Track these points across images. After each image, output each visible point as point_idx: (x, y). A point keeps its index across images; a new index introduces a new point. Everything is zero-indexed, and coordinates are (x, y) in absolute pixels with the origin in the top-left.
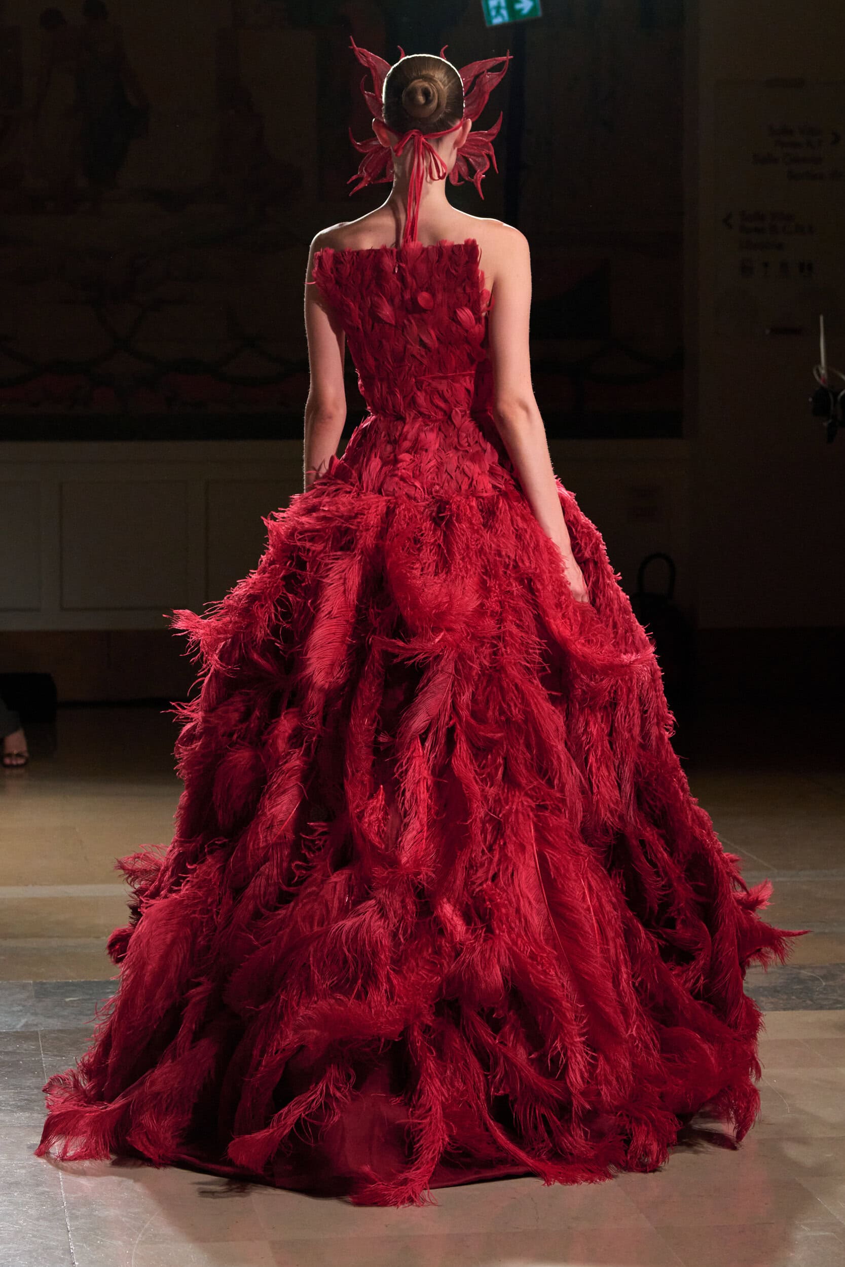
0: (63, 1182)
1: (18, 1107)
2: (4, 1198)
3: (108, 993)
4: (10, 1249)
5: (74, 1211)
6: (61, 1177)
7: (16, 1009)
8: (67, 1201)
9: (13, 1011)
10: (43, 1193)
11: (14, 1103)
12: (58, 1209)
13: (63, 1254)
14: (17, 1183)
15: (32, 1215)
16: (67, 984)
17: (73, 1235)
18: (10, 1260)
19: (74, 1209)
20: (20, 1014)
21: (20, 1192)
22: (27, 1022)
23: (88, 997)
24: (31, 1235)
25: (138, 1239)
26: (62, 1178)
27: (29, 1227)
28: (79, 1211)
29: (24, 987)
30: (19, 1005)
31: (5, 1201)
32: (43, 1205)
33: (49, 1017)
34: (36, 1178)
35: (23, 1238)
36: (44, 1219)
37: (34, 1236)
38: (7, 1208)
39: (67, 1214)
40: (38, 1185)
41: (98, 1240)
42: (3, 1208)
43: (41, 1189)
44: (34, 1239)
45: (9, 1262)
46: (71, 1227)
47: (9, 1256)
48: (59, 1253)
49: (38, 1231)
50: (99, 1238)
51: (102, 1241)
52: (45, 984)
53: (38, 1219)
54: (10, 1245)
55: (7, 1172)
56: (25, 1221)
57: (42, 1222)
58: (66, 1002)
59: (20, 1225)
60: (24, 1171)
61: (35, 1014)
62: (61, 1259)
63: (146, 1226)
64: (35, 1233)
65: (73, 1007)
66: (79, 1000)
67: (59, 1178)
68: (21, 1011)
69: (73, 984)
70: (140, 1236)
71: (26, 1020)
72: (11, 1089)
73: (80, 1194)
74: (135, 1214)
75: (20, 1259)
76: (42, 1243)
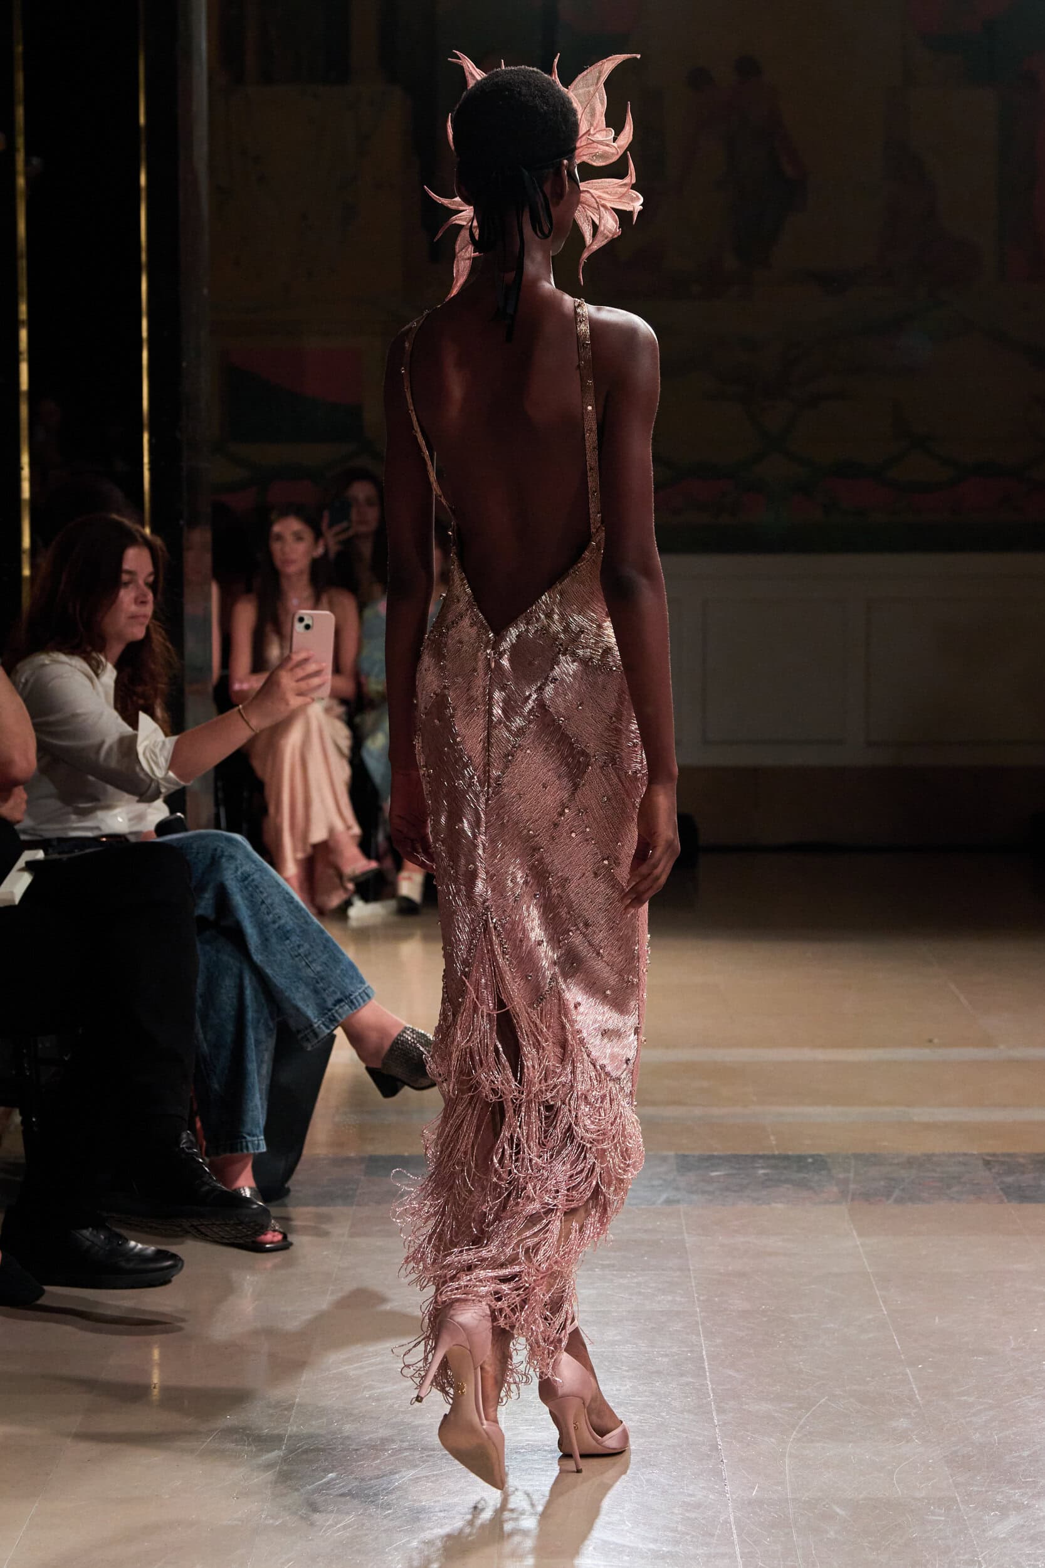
0: (711, 1373)
1: (659, 1289)
2: (645, 1388)
3: (758, 1167)
5: (722, 1405)
6: (707, 1367)
7: (656, 1183)
8: (713, 1393)
9: (653, 1186)
10: (688, 1384)
11: (654, 1285)
12: (704, 1401)
13: (710, 1450)
14: (658, 1372)
15: (675, 1407)
16: (711, 1157)
17: (720, 1430)
18: (652, 1454)
19: (721, 1402)
20: (660, 1188)
21: (662, 1382)
22: (668, 1198)
23: (735, 1172)
24: (675, 1429)
25: (793, 1436)
26: (709, 1368)
27: (672, 1420)
28: (727, 1404)
29: (664, 1159)
30: (660, 1178)
31: (645, 1391)
32: (687, 1397)
33: (692, 1192)
34: (679, 1367)
35: (667, 1432)
36: (689, 1411)
37: (678, 1430)
38: (648, 1399)
39: (713, 1407)
40: (682, 1375)
41: (748, 1436)
42: (644, 1399)
43: (684, 1380)
44: (678, 1433)
45: (650, 1457)
46: (718, 1421)
47: (651, 1451)
48: (705, 1449)
49: (682, 1424)
50: (748, 1433)
51: (752, 1437)
52: (687, 1156)
53: (682, 1412)
54: (651, 1439)
55: (647, 1360)
56: (668, 1414)
57: (686, 1415)
58: (712, 1177)
59: (663, 1417)
60: (666, 1360)
61: (677, 1189)
62: (708, 1456)
63: (801, 1422)
64: (680, 1427)
65: (719, 1182)
66: (724, 1175)
67: (704, 1368)
68: (661, 1185)
69: (719, 1157)
70: (795, 1433)
71: (666, 1195)
72: (651, 1270)
73: (729, 1386)
74: (790, 1409)
75: (663, 1455)
76: (687, 1437)
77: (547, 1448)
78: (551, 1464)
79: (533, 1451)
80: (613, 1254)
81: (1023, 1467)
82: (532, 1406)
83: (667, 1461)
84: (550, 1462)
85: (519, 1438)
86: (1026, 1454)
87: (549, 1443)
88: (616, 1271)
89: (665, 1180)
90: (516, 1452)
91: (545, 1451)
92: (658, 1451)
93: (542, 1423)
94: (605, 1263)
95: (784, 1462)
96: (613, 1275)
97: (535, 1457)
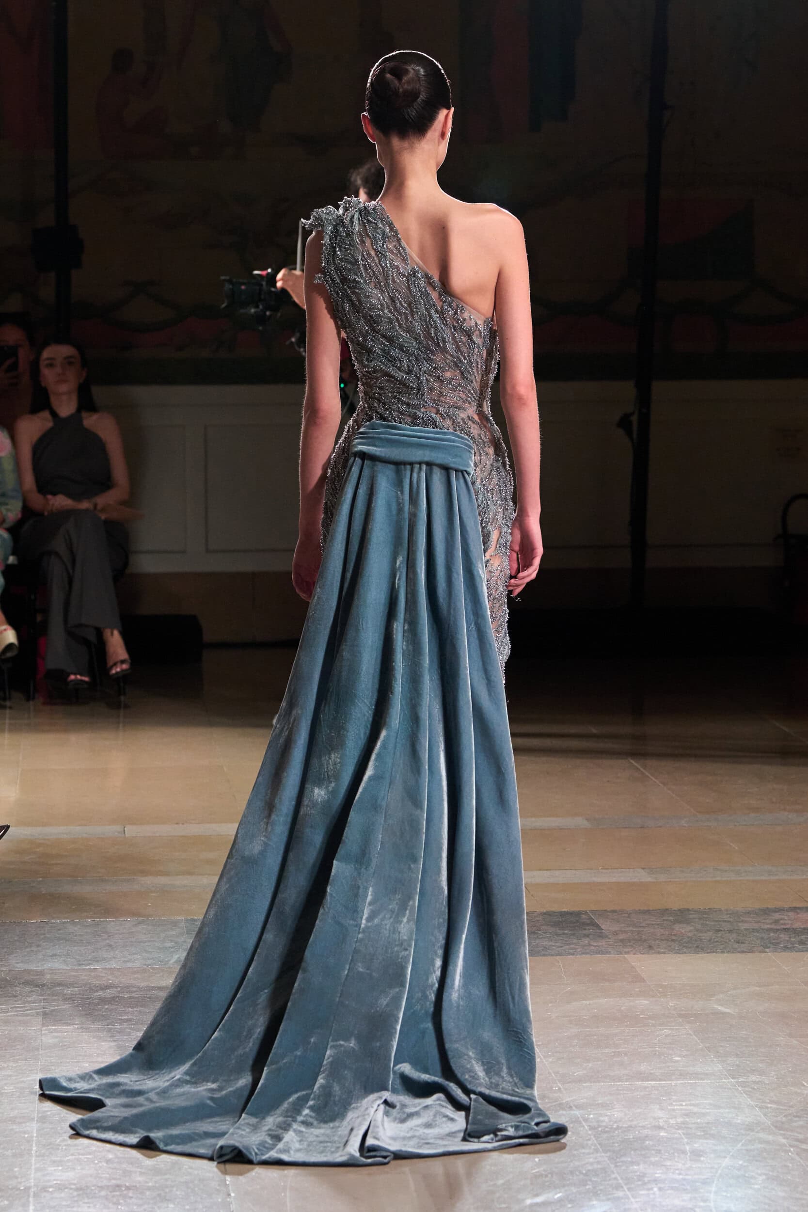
4: (166, 1180)
7: (169, 945)
9: (166, 948)
13: (219, 1185)
20: (172, 950)
24: (187, 1167)
29: (176, 923)
30: (171, 941)
35: (180, 1169)
44: (190, 1170)
47: (167, 1187)
48: (214, 1184)
54: (167, 1177)
62: (218, 1190)
68: (174, 947)
71: (178, 956)
75: (177, 1190)
76: (198, 1174)
77: (73, 1187)
78: (77, 1201)
79: (60, 1189)
80: (130, 1009)
81: (498, 1195)
82: (58, 1149)
83: (181, 1196)
84: (76, 1199)
85: (48, 1178)
86: (500, 1182)
87: (75, 1182)
88: (134, 1024)
89: (176, 943)
90: (45, 1191)
91: (71, 1189)
92: (173, 1187)
93: (68, 1164)
94: (123, 1018)
95: (285, 1196)
96: (131, 1028)
97: (63, 1195)
